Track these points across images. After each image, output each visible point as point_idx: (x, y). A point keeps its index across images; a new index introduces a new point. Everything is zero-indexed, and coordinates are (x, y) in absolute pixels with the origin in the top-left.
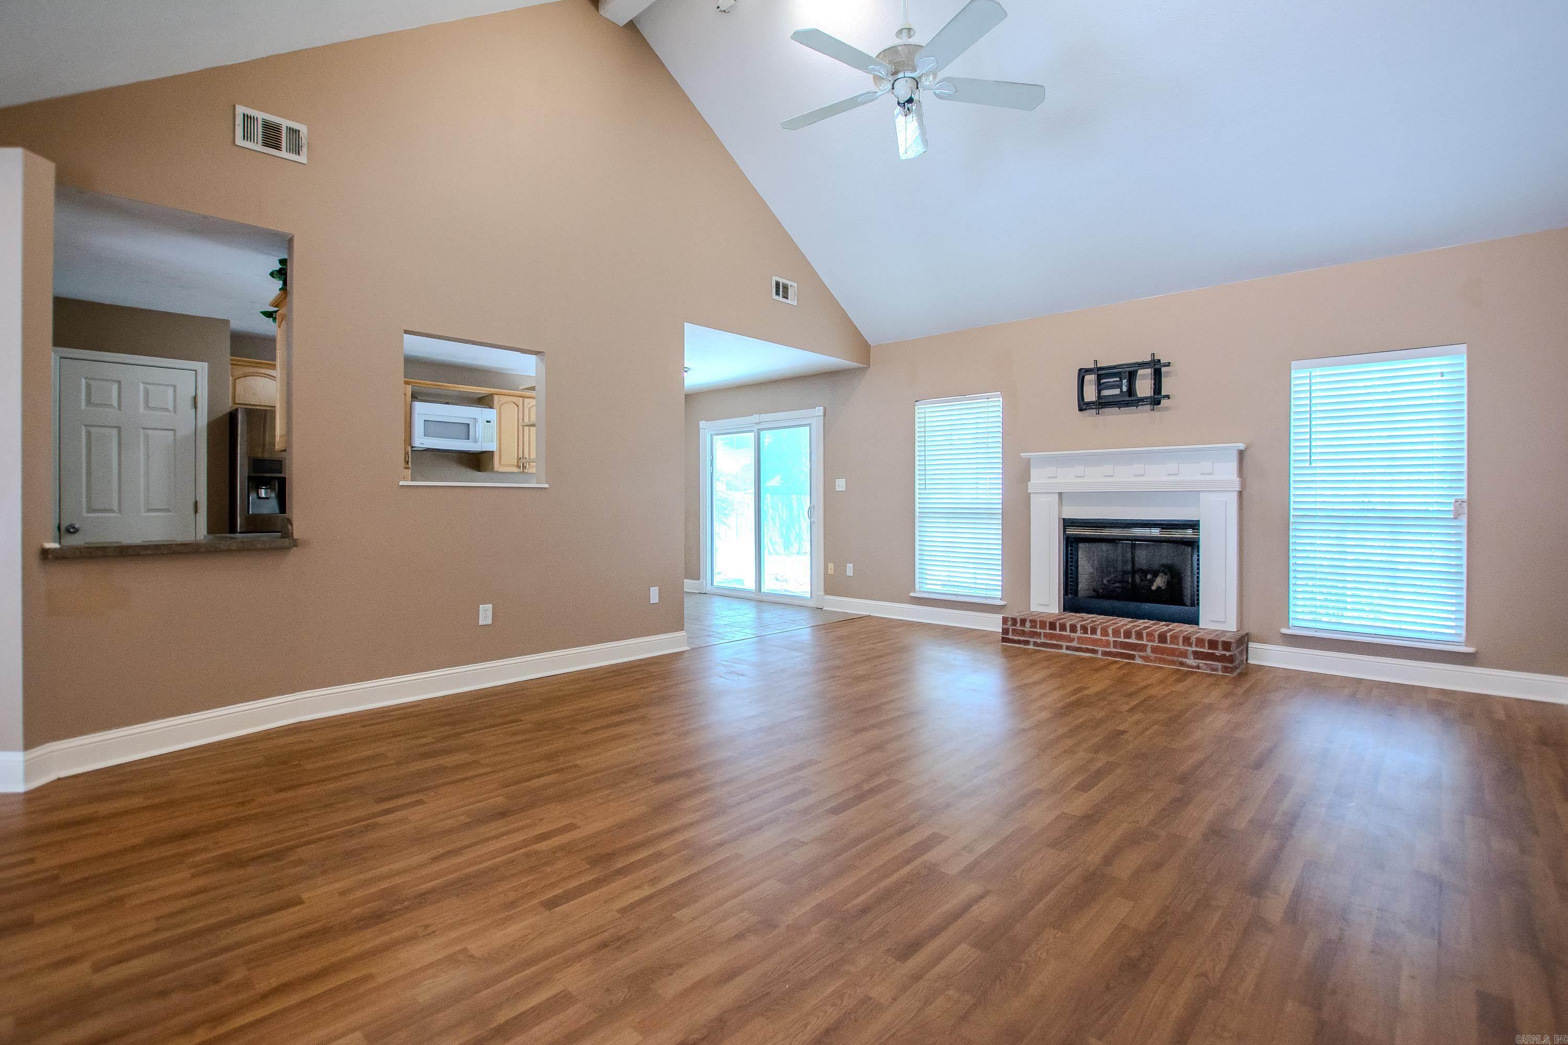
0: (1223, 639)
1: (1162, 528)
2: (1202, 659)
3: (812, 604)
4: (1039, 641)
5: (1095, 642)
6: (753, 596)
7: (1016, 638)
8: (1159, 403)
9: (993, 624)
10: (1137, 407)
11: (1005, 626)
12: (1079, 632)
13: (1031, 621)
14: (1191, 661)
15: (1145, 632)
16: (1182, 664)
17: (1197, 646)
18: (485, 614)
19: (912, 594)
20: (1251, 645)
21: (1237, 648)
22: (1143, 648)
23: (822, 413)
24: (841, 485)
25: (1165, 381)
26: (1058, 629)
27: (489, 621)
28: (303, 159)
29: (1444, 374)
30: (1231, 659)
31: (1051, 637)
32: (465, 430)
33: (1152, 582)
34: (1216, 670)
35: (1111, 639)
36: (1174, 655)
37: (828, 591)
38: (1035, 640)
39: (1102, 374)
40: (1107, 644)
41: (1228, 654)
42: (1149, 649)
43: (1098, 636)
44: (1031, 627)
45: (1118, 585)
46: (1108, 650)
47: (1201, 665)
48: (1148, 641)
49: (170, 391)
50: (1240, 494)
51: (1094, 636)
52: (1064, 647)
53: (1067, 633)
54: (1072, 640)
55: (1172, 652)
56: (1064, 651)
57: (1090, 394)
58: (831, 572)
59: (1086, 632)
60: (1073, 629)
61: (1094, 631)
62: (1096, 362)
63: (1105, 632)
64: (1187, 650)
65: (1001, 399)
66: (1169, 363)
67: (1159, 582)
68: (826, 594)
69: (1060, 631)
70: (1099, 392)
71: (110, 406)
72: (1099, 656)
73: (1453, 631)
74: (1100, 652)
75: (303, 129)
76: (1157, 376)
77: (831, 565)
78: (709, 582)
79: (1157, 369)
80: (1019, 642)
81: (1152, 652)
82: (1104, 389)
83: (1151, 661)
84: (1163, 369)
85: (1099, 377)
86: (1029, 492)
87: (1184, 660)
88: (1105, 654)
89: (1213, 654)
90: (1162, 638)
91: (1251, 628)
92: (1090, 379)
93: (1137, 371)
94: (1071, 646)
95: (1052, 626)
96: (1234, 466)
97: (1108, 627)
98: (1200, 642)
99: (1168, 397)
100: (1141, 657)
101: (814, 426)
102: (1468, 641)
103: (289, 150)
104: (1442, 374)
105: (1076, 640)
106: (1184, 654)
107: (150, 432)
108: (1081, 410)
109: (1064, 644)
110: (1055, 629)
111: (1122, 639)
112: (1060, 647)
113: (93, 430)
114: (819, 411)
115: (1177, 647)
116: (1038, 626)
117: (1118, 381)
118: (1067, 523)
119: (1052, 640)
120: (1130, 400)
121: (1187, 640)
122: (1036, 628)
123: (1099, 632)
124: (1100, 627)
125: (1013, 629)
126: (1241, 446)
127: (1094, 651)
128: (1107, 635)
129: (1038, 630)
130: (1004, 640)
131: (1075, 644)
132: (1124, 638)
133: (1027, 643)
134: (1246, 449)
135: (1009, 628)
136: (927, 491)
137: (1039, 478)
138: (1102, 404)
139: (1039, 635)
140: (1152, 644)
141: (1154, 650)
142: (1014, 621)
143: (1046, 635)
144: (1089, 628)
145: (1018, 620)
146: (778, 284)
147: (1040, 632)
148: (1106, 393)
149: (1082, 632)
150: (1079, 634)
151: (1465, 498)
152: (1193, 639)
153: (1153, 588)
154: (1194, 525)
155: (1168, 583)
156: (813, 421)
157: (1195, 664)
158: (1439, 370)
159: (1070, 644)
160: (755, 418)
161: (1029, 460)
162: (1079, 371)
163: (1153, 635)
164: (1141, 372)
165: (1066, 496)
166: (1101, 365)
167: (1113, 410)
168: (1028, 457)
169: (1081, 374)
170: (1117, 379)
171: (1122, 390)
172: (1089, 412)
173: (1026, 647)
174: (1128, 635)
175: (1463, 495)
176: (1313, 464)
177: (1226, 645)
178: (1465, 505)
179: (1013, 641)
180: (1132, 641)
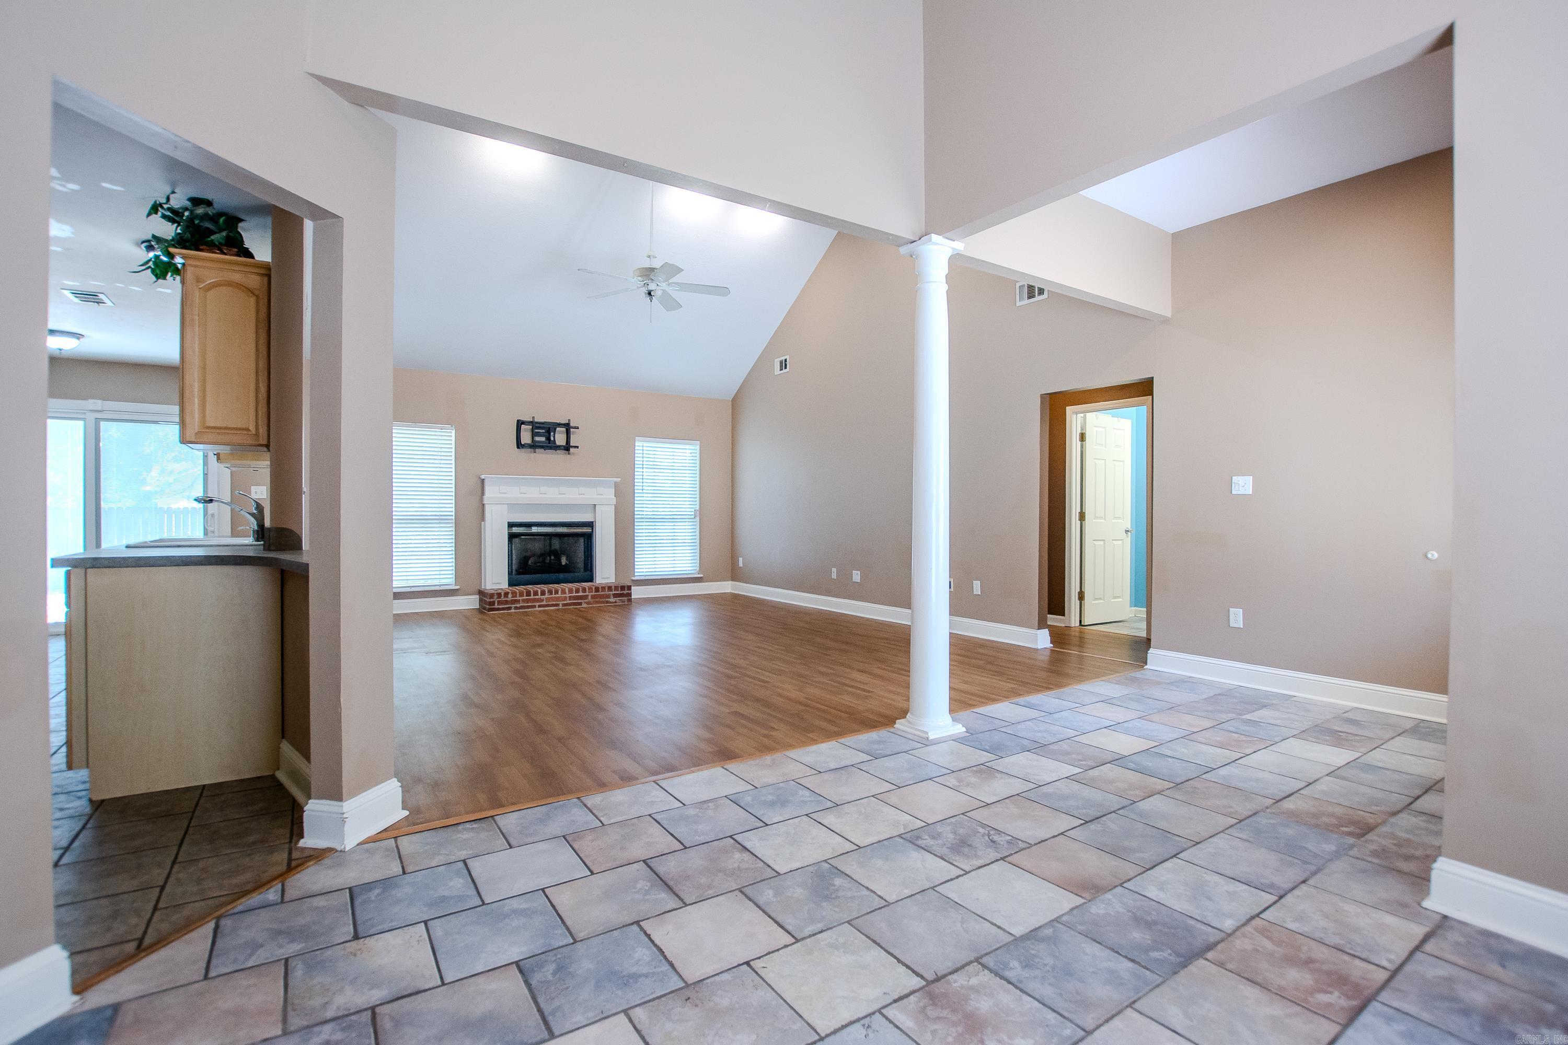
2: (616, 598)
4: (518, 605)
5: (558, 599)
7: (500, 607)
8: (569, 450)
11: (491, 600)
12: (547, 595)
13: (513, 593)
14: (612, 600)
16: (607, 602)
17: (615, 590)
22: (586, 597)
25: (572, 436)
26: (532, 595)
31: (528, 601)
33: (560, 560)
34: (624, 602)
35: (568, 595)
36: (604, 598)
38: (515, 606)
39: (536, 426)
40: (565, 599)
42: (590, 597)
43: (559, 595)
45: (538, 564)
46: (565, 602)
48: (589, 593)
50: (616, 506)
51: (557, 596)
52: (537, 606)
53: (539, 596)
54: (542, 600)
55: (601, 597)
56: (537, 609)
57: (526, 438)
59: (551, 594)
60: (543, 593)
61: (557, 592)
62: (533, 418)
63: (563, 592)
65: (452, 431)
66: (575, 426)
70: (533, 438)
72: (561, 607)
73: (694, 568)
74: (561, 605)
76: (568, 433)
79: (568, 429)
80: (503, 609)
82: (536, 436)
83: (591, 604)
84: (571, 430)
85: (530, 428)
86: (484, 504)
87: (608, 600)
88: (564, 605)
89: (623, 593)
92: (526, 428)
93: (556, 428)
94: (542, 605)
95: (528, 593)
96: (613, 491)
98: (616, 588)
99: (576, 447)
100: (585, 603)
102: (700, 572)
105: (545, 600)
106: (608, 596)
108: (517, 448)
109: (537, 604)
110: (530, 596)
111: (574, 594)
112: (535, 606)
116: (518, 595)
117: (543, 432)
118: (511, 525)
119: (528, 603)
120: (550, 445)
121: (610, 588)
122: (516, 597)
123: (560, 592)
124: (560, 589)
125: (498, 601)
126: (615, 481)
127: (558, 605)
128: (565, 593)
129: (518, 598)
130: (491, 609)
131: (544, 603)
132: (576, 593)
133: (509, 608)
135: (495, 601)
137: (491, 493)
138: (534, 446)
139: (518, 601)
140: (592, 594)
141: (593, 597)
143: (524, 601)
144: (553, 591)
145: (502, 594)
148: (537, 439)
150: (547, 596)
151: (698, 509)
152: (613, 588)
157: (614, 601)
158: (683, 451)
159: (541, 603)
161: (483, 480)
162: (518, 421)
163: (592, 589)
164: (558, 429)
165: (512, 506)
166: (536, 420)
167: (542, 450)
168: (483, 477)
169: (520, 423)
170: (544, 431)
171: (548, 439)
172: (523, 450)
173: (509, 611)
174: (577, 591)
175: (697, 507)
176: (644, 491)
177: (629, 588)
178: (698, 512)
179: (498, 609)
180: (580, 594)
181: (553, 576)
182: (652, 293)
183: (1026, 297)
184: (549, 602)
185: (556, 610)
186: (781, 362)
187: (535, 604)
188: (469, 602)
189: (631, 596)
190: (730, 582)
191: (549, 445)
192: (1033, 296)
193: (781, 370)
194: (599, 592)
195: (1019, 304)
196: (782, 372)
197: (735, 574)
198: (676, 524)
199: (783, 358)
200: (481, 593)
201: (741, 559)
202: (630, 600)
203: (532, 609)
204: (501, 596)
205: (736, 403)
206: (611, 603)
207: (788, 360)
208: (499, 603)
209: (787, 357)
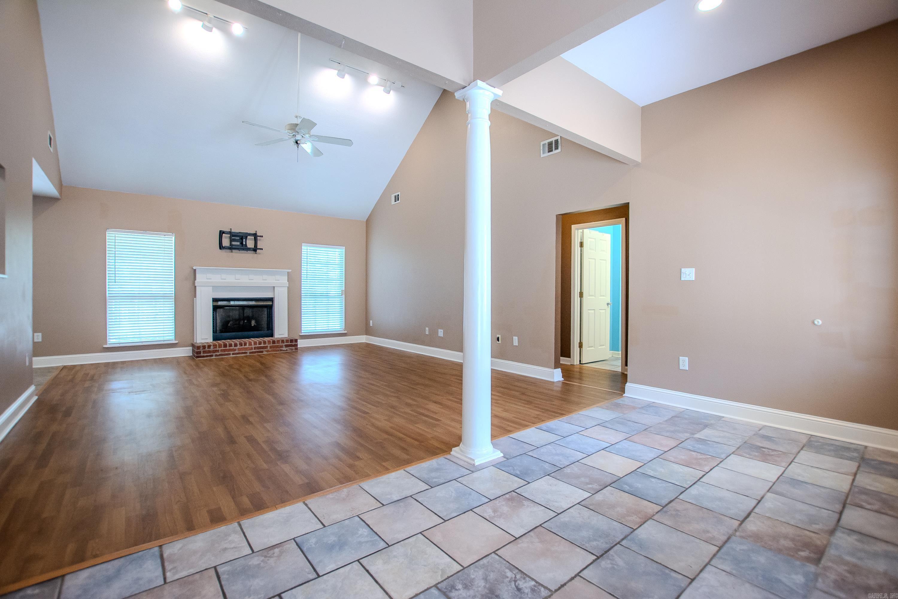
2: (287, 347)
4: (218, 354)
5: (246, 349)
7: (205, 355)
8: (258, 251)
11: (198, 351)
12: (238, 346)
14: (284, 349)
16: (281, 350)
17: (286, 343)
19: (103, 346)
22: (266, 347)
25: (258, 242)
26: (228, 347)
29: (333, 254)
31: (224, 351)
33: (250, 323)
34: (293, 350)
35: (253, 346)
36: (278, 348)
38: (215, 354)
39: (233, 235)
40: (252, 349)
41: (296, 343)
42: (269, 348)
43: (247, 346)
46: (252, 351)
47: (288, 349)
48: (268, 344)
50: (288, 288)
51: (246, 347)
53: (233, 347)
54: (235, 350)
55: (277, 347)
57: (226, 242)
59: (241, 346)
60: (236, 345)
61: (245, 344)
62: (228, 229)
63: (250, 344)
64: (283, 345)
65: (174, 237)
66: (262, 236)
67: (254, 323)
70: (231, 243)
72: (248, 354)
73: (342, 327)
74: (248, 353)
76: (255, 240)
79: (256, 237)
80: (207, 356)
81: (270, 348)
82: (233, 241)
83: (270, 352)
84: (258, 238)
85: (230, 236)
86: (196, 285)
87: (282, 349)
88: (251, 353)
89: (292, 344)
92: (226, 236)
96: (287, 278)
98: (287, 341)
99: (260, 249)
100: (265, 351)
102: (345, 330)
106: (282, 347)
108: (220, 249)
109: (232, 353)
111: (258, 346)
112: (230, 354)
119: (225, 352)
120: (243, 248)
122: (216, 348)
123: (248, 344)
125: (203, 351)
126: (288, 271)
127: (246, 353)
128: (251, 345)
130: (198, 357)
131: (236, 352)
132: (259, 345)
133: (212, 356)
134: (290, 272)
135: (201, 351)
136: (117, 284)
138: (231, 248)
139: (218, 351)
140: (270, 345)
141: (271, 347)
143: (221, 351)
145: (208, 346)
147: (219, 350)
148: (233, 243)
150: (238, 347)
152: (285, 341)
153: (252, 325)
155: (256, 323)
157: (286, 349)
159: (235, 352)
161: (195, 270)
162: (220, 231)
163: (270, 342)
164: (248, 237)
165: (215, 288)
166: (233, 231)
167: (237, 251)
168: (194, 268)
169: (221, 233)
170: (239, 238)
171: (242, 243)
172: (224, 251)
173: (211, 358)
174: (260, 343)
175: (344, 288)
176: (308, 278)
177: (296, 341)
178: (344, 292)
179: (203, 357)
180: (262, 346)
181: (246, 333)
182: (298, 142)
183: (547, 151)
184: (240, 351)
185: (245, 356)
186: (395, 197)
187: (230, 353)
188: (185, 352)
189: (297, 346)
190: (365, 336)
191: (242, 247)
192: (552, 151)
193: (395, 201)
194: (275, 343)
195: (542, 156)
196: (396, 203)
197: (368, 331)
198: (329, 299)
199: (397, 194)
200: (193, 345)
201: (371, 322)
202: (297, 349)
203: (228, 356)
204: (206, 348)
205: (369, 223)
206: (284, 351)
207: (399, 195)
208: (204, 352)
209: (399, 193)
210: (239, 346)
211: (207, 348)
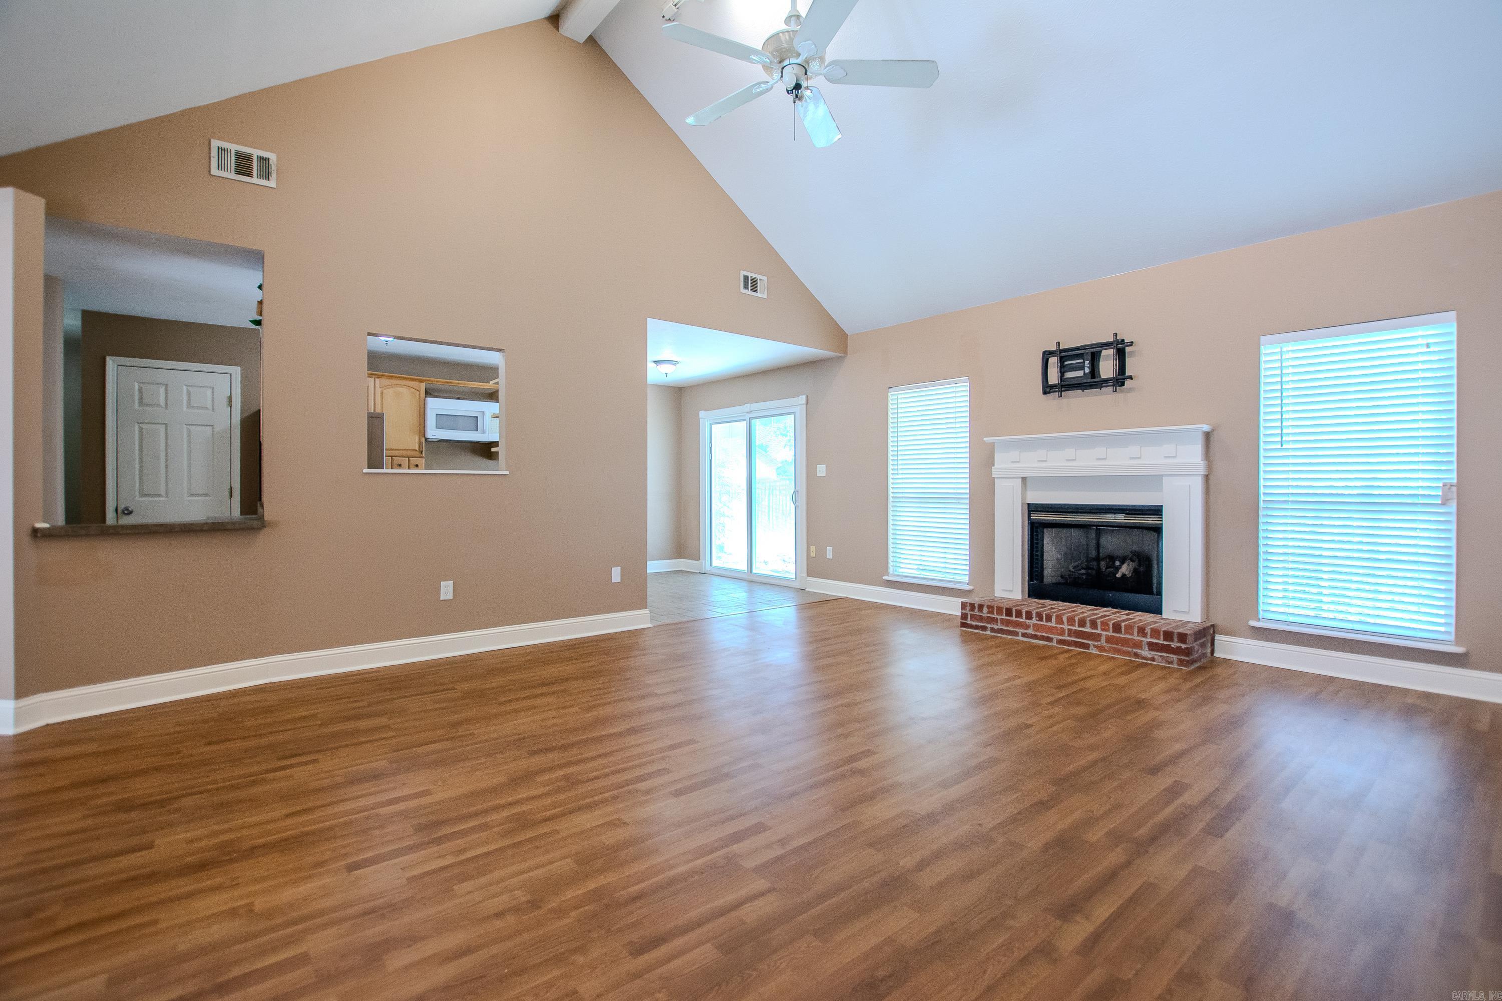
0: (1181, 630)
1: (1127, 514)
2: (1157, 651)
3: (797, 585)
4: (996, 627)
5: (1051, 630)
6: (745, 576)
7: (974, 623)
8: (1123, 384)
9: (953, 607)
10: (1101, 388)
11: (964, 611)
12: (1034, 619)
13: (988, 607)
14: (1146, 653)
15: (1099, 621)
17: (1152, 637)
18: (446, 590)
19: (885, 578)
20: (1217, 637)
21: (1196, 640)
22: (1097, 637)
23: (804, 402)
24: (821, 470)
25: (1128, 361)
27: (450, 597)
28: (272, 183)
29: (1430, 345)
30: (1188, 652)
32: (474, 422)
33: (1118, 568)
34: (1171, 663)
35: (1066, 627)
36: (1129, 646)
37: (811, 572)
38: (991, 626)
39: (1065, 356)
40: (1062, 632)
41: (1183, 646)
42: (1103, 639)
43: (1053, 624)
44: (988, 613)
45: (1083, 571)
46: (1062, 638)
47: (1156, 657)
48: (1103, 630)
49: (209, 392)
50: (1207, 478)
51: (1049, 624)
52: (1020, 634)
53: (1023, 620)
54: (1028, 627)
55: (1126, 642)
56: (1020, 638)
57: (1054, 377)
58: (813, 554)
59: (1041, 620)
60: (1029, 616)
61: (1049, 619)
62: (1058, 343)
63: (1059, 620)
64: (1142, 641)
65: (968, 384)
66: (1132, 342)
67: (1125, 569)
68: (809, 575)
69: (1016, 617)
70: (1062, 374)
71: (159, 405)
72: (1054, 644)
73: (1442, 629)
74: (1055, 640)
75: (272, 157)
76: (1121, 356)
77: (813, 548)
78: (708, 563)
79: (1121, 350)
80: (977, 627)
81: (1106, 642)
82: (1066, 371)
83: (1105, 651)
84: (1128, 349)
85: (1062, 360)
86: (993, 476)
87: (1139, 651)
88: (1060, 642)
89: (1168, 646)
90: (1117, 628)
91: (1218, 619)
92: (1053, 361)
93: (1100, 352)
94: (1026, 633)
95: (1009, 612)
96: (1197, 449)
97: (1063, 614)
98: (1155, 633)
99: (1131, 378)
100: (1095, 646)
101: (797, 414)
102: (1458, 641)
103: (260, 176)
104: (1428, 345)
105: (1032, 627)
106: (1139, 645)
107: (192, 428)
108: (1045, 393)
109: (1021, 631)
110: (1011, 615)
111: (1076, 628)
112: (1016, 634)
113: (144, 426)
114: (802, 399)
115: (1131, 637)
116: (995, 612)
117: (1081, 363)
118: (1032, 508)
119: (1008, 626)
120: (1093, 382)
121: (1142, 631)
122: (993, 613)
123: (1053, 619)
124: (1055, 614)
125: (971, 615)
126: (1206, 428)
127: (1049, 639)
128: (1062, 623)
129: (995, 616)
130: (963, 625)
131: (1030, 631)
132: (1079, 627)
133: (984, 628)
134: (1213, 430)
135: (967, 613)
136: (900, 476)
137: (1003, 463)
138: (1065, 386)
139: (994, 620)
140: (1108, 633)
141: (1109, 640)
142: (972, 606)
143: (1002, 621)
144: (1044, 616)
145: (976, 606)
146: (746, 278)
147: (997, 618)
148: (1069, 375)
149: (1037, 619)
150: (1034, 621)
151: (1455, 481)
152: (1148, 630)
153: (1119, 575)
154: (1157, 511)
155: (1135, 571)
156: (797, 410)
157: (1149, 656)
158: (1425, 341)
159: (1026, 631)
160: (747, 407)
162: (1043, 353)
163: (1108, 625)
164: (1104, 353)
166: (1064, 347)
167: (1079, 391)
168: (991, 441)
172: (1054, 395)
173: (984, 632)
174: (1082, 623)
175: (1453, 477)
176: (1285, 446)
178: (1454, 489)
179: (971, 627)
180: (1087, 630)
191: (1093, 380)
198: (1381, 519)
210: (1037, 620)
211: (976, 610)
